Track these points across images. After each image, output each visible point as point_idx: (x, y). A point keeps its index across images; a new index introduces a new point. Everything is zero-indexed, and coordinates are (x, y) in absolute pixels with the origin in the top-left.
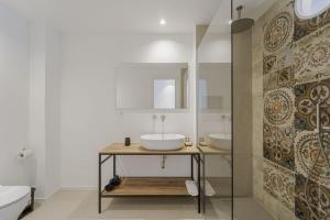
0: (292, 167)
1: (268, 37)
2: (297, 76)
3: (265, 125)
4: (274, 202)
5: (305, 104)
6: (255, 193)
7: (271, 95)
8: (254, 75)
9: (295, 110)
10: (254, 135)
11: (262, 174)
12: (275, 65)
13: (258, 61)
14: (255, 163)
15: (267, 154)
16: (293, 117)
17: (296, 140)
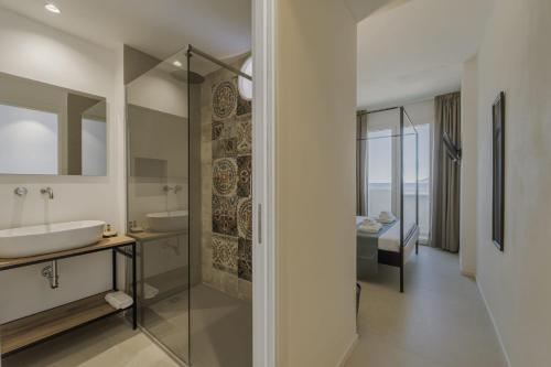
0: (236, 234)
1: (216, 100)
2: (239, 147)
3: (214, 196)
4: (223, 274)
5: (244, 174)
6: (204, 277)
7: (219, 164)
8: (203, 138)
9: (237, 179)
10: (203, 209)
11: (211, 251)
12: (223, 133)
13: (206, 123)
14: (204, 241)
15: (216, 228)
16: (236, 187)
17: (239, 207)
